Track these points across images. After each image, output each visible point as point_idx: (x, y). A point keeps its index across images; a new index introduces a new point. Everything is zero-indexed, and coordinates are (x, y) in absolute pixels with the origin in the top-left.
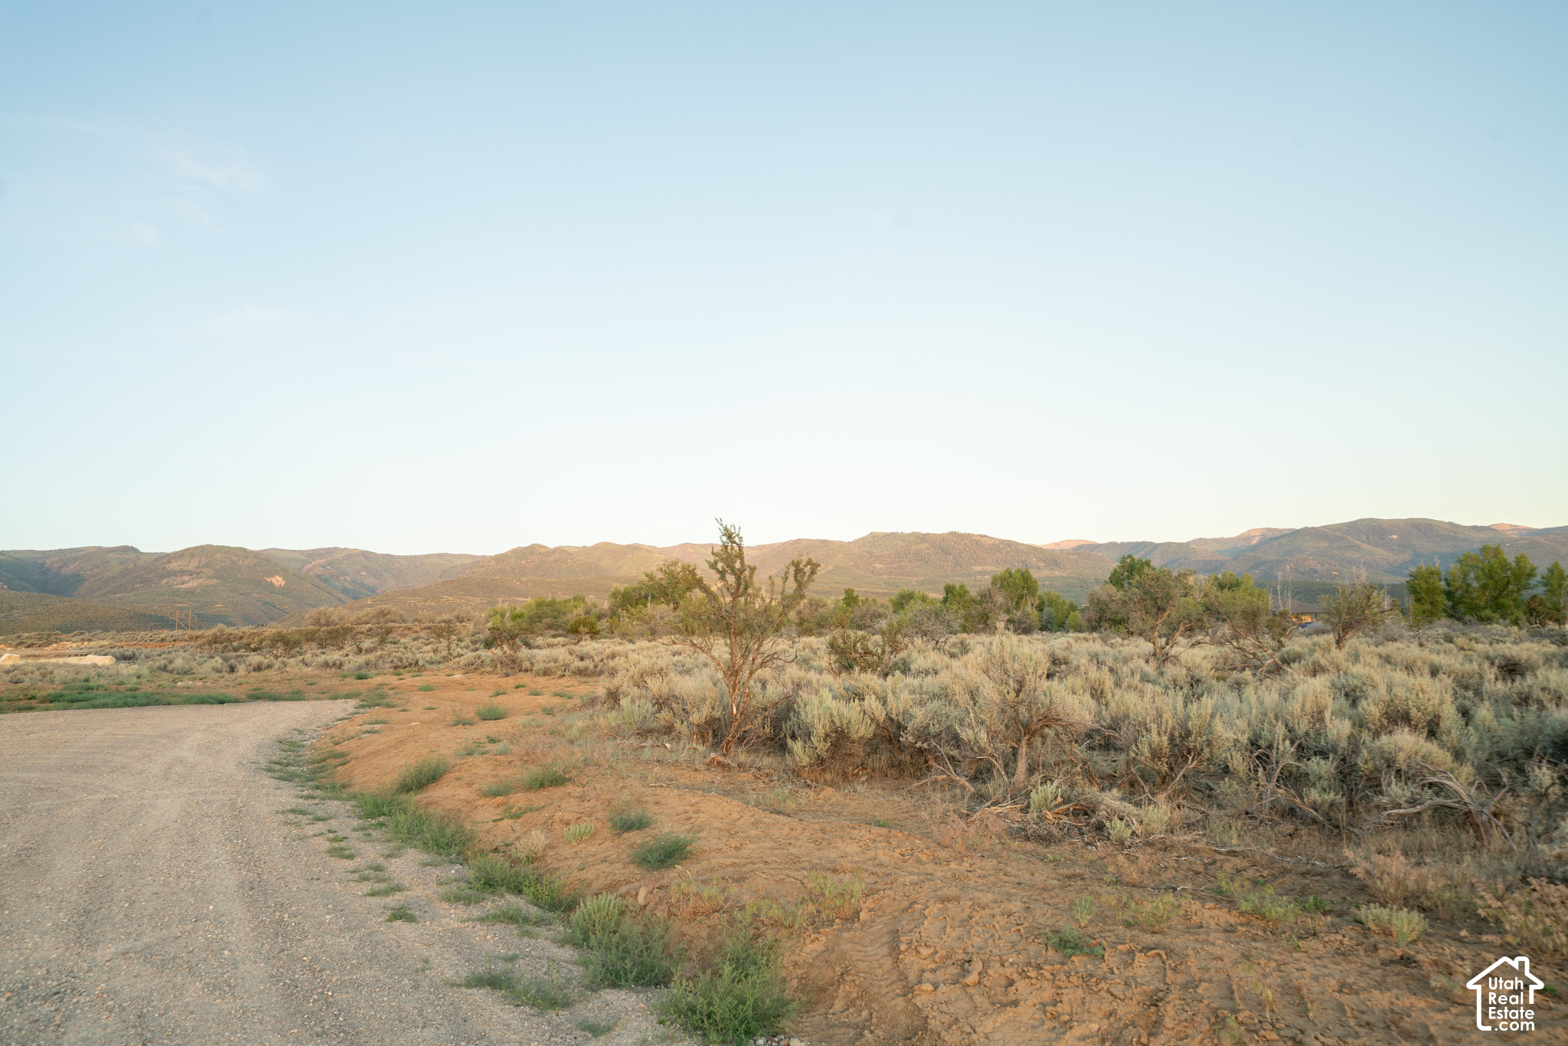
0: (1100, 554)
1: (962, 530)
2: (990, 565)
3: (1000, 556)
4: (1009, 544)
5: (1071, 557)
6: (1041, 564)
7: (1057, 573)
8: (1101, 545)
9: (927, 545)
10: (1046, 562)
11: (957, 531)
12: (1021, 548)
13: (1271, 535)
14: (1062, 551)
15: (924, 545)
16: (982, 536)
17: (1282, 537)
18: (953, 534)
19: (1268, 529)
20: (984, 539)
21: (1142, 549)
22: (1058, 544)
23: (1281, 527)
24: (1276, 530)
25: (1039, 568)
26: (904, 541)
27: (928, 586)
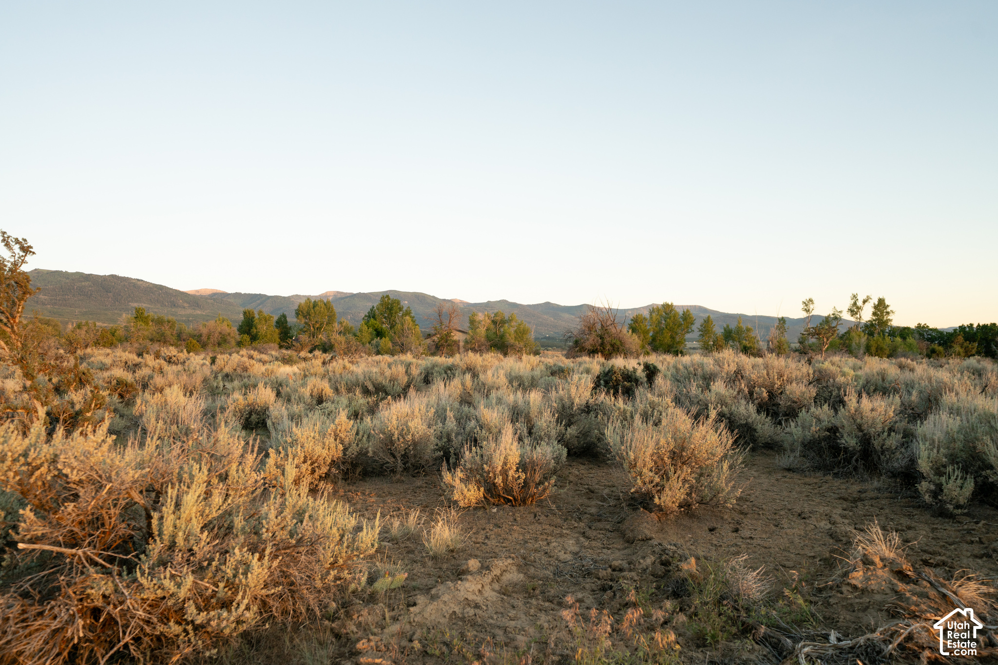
0: (229, 300)
1: (121, 274)
2: (145, 303)
3: (153, 296)
4: (161, 288)
5: (209, 301)
6: (186, 305)
7: (199, 312)
8: (230, 294)
9: (90, 283)
10: (189, 303)
11: (117, 274)
12: (171, 291)
13: (339, 296)
14: (201, 297)
15: (87, 283)
16: (138, 280)
17: (346, 297)
18: (113, 277)
19: (338, 292)
20: (139, 283)
21: (259, 299)
22: (197, 291)
23: (345, 291)
24: (342, 293)
25: (184, 308)
26: (68, 278)
27: (91, 316)
